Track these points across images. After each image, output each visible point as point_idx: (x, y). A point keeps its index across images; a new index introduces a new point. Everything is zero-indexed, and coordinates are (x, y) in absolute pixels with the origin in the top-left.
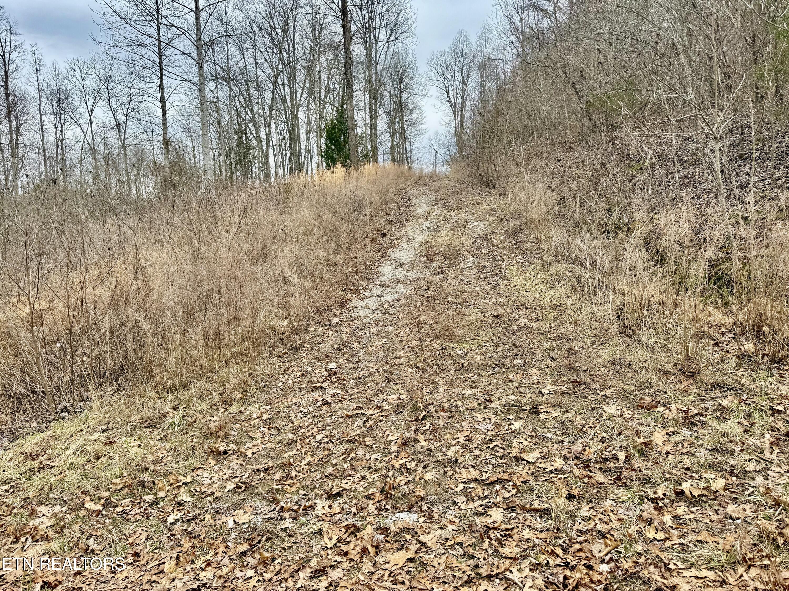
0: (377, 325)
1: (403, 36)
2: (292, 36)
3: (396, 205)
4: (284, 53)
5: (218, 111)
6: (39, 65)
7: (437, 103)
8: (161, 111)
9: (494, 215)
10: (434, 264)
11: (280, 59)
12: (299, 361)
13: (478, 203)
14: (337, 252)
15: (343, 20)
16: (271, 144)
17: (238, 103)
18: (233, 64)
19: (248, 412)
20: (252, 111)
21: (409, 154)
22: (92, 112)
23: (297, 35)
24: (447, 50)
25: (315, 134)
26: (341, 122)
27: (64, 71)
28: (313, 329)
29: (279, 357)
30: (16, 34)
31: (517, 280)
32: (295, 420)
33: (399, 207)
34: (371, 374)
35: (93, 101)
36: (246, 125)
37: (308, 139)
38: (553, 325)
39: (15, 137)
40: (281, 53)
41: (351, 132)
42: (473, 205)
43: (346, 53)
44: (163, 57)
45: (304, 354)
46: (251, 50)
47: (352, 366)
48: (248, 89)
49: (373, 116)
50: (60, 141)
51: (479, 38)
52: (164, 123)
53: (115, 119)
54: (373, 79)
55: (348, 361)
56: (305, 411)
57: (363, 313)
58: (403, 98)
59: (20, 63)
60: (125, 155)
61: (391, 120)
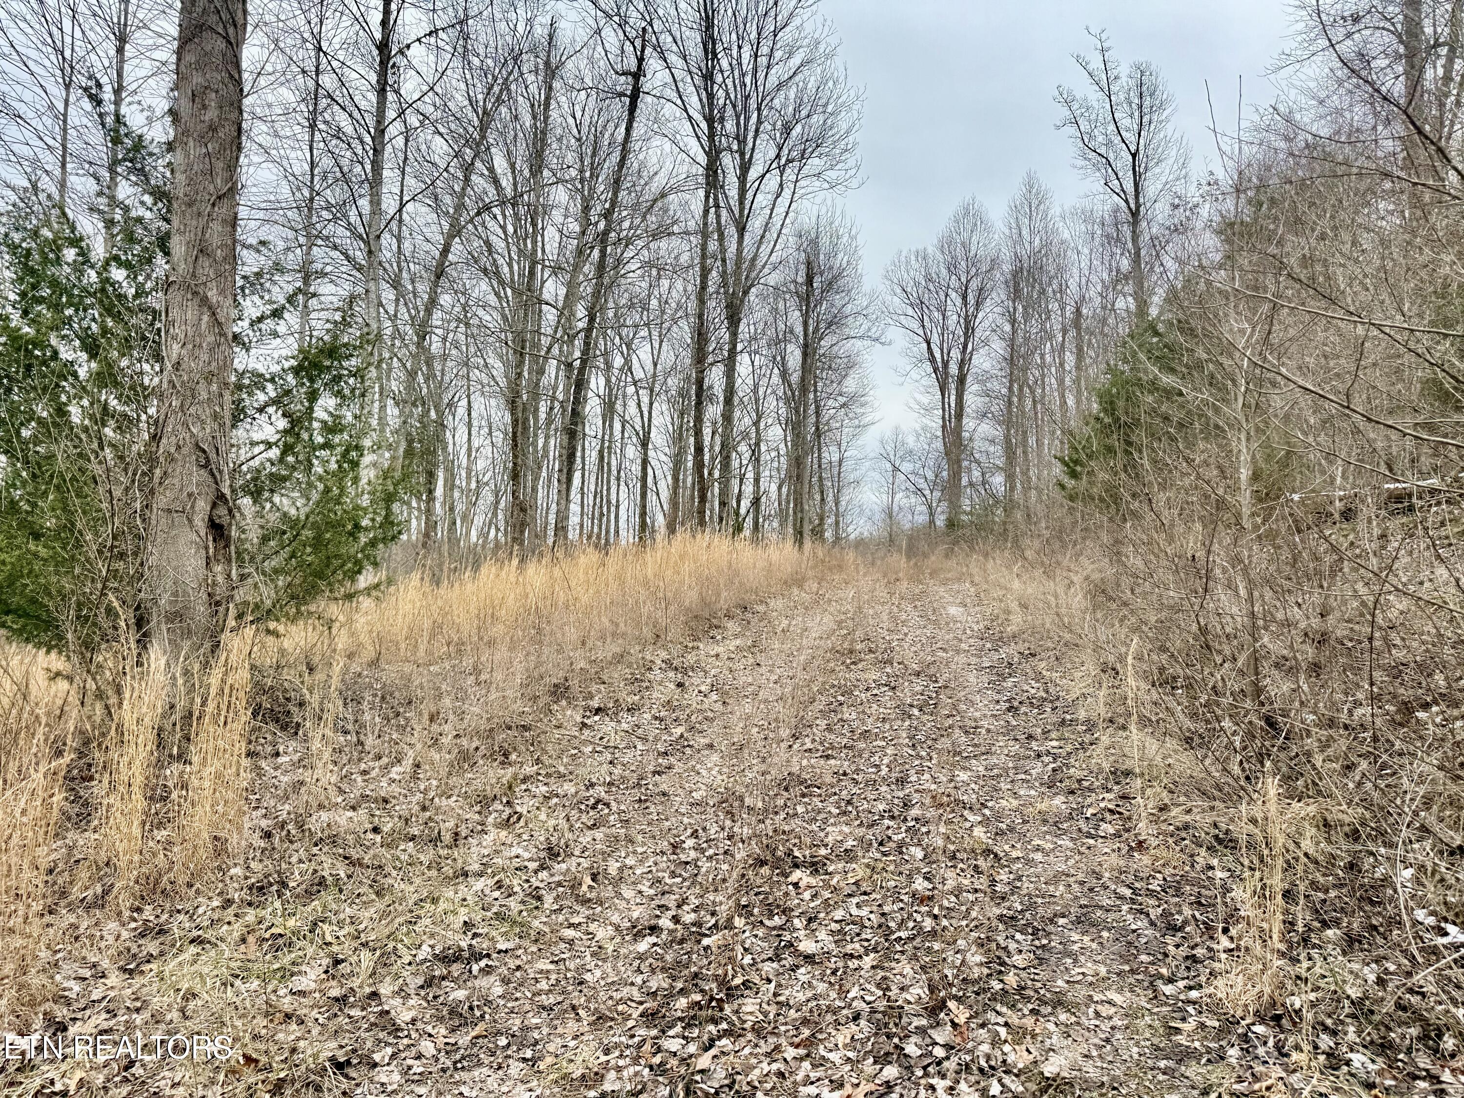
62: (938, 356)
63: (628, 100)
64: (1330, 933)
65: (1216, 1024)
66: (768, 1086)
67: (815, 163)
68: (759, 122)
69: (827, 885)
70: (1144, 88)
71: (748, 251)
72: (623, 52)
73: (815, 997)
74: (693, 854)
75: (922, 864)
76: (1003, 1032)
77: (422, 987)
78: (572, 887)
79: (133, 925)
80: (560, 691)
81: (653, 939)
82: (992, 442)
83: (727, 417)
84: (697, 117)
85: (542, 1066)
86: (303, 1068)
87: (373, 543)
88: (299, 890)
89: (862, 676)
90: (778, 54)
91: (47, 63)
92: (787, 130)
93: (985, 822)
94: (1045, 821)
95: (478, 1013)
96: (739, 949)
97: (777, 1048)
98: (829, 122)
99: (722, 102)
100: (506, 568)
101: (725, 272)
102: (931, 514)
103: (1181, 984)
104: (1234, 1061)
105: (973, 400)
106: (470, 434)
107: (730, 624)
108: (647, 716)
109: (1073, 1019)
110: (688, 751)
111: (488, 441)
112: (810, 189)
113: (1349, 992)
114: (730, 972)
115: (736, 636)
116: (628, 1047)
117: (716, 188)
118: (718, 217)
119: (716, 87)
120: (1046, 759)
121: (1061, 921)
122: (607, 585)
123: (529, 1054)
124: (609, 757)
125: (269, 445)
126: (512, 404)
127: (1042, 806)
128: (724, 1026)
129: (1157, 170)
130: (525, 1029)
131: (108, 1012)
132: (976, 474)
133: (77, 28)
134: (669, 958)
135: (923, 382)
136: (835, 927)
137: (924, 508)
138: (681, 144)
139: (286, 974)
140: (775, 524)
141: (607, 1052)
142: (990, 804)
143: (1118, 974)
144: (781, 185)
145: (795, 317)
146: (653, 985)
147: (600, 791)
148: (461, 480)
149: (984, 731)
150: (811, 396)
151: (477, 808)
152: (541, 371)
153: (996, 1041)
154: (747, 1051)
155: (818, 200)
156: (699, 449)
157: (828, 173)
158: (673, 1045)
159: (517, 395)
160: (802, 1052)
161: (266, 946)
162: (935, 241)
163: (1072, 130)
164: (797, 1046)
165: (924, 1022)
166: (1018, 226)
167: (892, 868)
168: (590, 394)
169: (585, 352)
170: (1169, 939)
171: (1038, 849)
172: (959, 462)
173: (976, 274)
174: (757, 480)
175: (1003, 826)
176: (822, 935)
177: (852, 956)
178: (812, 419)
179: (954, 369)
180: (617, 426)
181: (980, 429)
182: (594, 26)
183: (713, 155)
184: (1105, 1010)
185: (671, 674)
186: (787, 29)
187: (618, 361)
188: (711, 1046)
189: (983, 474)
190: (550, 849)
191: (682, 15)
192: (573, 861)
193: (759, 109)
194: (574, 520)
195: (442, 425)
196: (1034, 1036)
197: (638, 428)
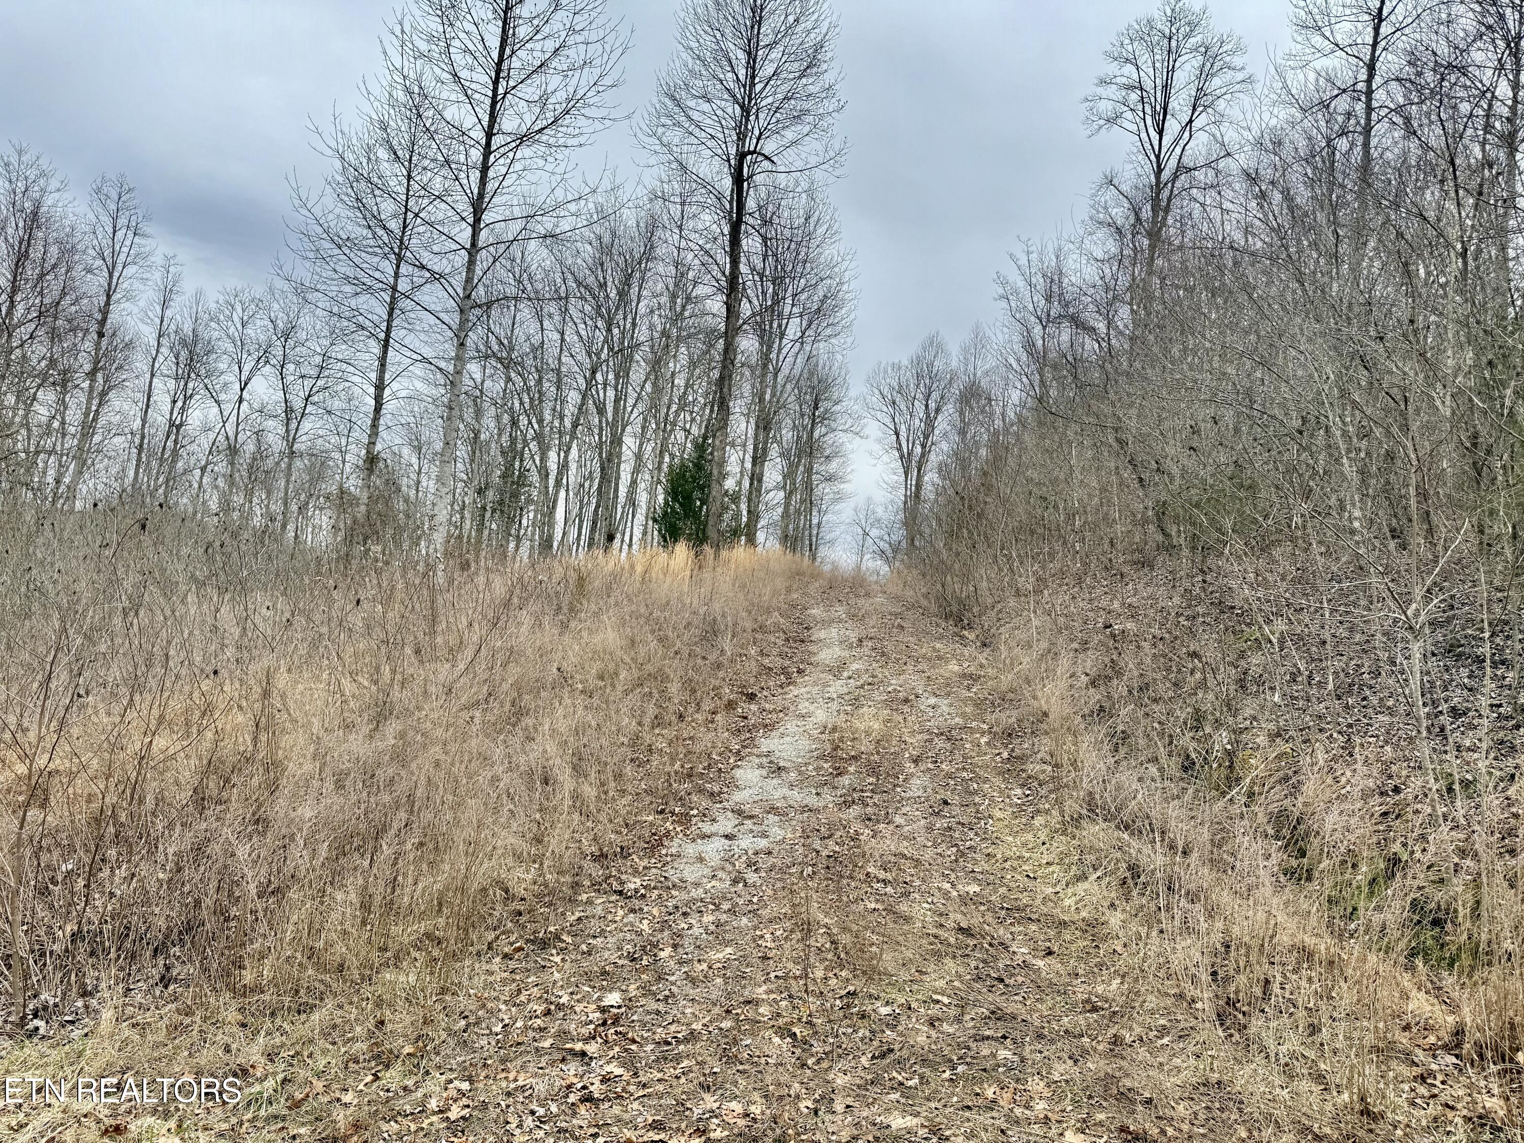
0: (717, 907)
1: (828, 331)
2: (634, 304)
3: (783, 636)
4: (616, 331)
5: (479, 414)
6: (171, 290)
7: (877, 448)
8: (373, 402)
9: (969, 689)
10: (845, 780)
11: (606, 341)
12: (545, 976)
13: (939, 658)
14: (658, 722)
15: (728, 296)
16: (564, 481)
17: (517, 404)
18: (522, 338)
19: (419, 1094)
20: (540, 421)
21: (815, 532)
22: (246, 384)
23: (641, 304)
24: (905, 362)
25: (647, 477)
26: (698, 467)
27: (213, 306)
28: (584, 897)
29: (506, 956)
30: (144, 236)
31: (1011, 845)
32: (517, 1132)
33: (787, 640)
34: (692, 1037)
35: (253, 363)
36: (526, 443)
37: (634, 482)
38: (1081, 972)
39: (94, 408)
40: (609, 330)
41: (714, 485)
42: (930, 660)
43: (726, 350)
44: (397, 312)
45: (558, 959)
46: (557, 318)
47: (654, 1006)
48: (539, 381)
49: (759, 459)
50: (175, 427)
51: (965, 350)
52: (375, 425)
53: (286, 401)
54: (768, 397)
55: (646, 991)
56: (541, 1111)
57: (691, 873)
58: (816, 434)
59: (137, 285)
60: (289, 466)
61: (790, 465)
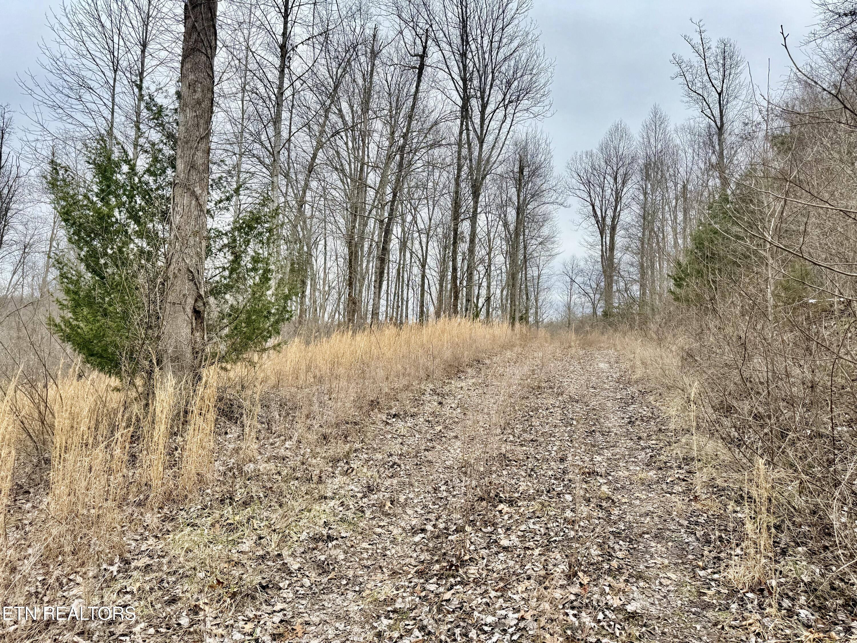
62: (599, 213)
63: (417, 71)
64: (800, 549)
65: (727, 592)
66: (480, 609)
67: (525, 103)
68: (493, 80)
69: (517, 512)
70: (726, 54)
71: (485, 154)
72: (415, 43)
73: (508, 568)
74: (445, 494)
75: (571, 504)
76: (607, 589)
77: (303, 553)
78: (380, 507)
79: (159, 515)
80: (374, 404)
81: (422, 535)
82: (632, 265)
83: (471, 251)
84: (457, 78)
85: (364, 594)
86: (246, 587)
87: (277, 322)
88: (240, 502)
89: (545, 402)
90: (504, 41)
91: (106, 59)
92: (509, 84)
93: (609, 483)
94: (643, 484)
95: (331, 567)
96: (468, 542)
97: (486, 591)
98: (534, 79)
99: (471, 69)
100: (345, 336)
101: (471, 166)
102: (594, 308)
103: (709, 571)
104: (734, 611)
105: (620, 241)
106: (325, 259)
107: (469, 370)
108: (422, 420)
109: (647, 585)
110: (444, 439)
111: (335, 264)
112: (522, 118)
113: (804, 578)
114: (463, 553)
115: (473, 377)
116: (408, 587)
117: (467, 119)
118: (468, 135)
119: (468, 61)
120: (648, 451)
121: (646, 536)
122: (400, 346)
123: (357, 589)
124: (401, 441)
125: (224, 269)
126: (349, 244)
127: (642, 475)
128: (459, 579)
129: (734, 103)
130: (355, 576)
131: (150, 557)
132: (622, 284)
133: (121, 40)
134: (431, 545)
135: (589, 229)
136: (520, 533)
137: (590, 304)
138: (448, 94)
139: (235, 543)
140: (500, 312)
141: (397, 589)
142: (612, 474)
143: (675, 564)
144: (505, 116)
145: (513, 191)
146: (422, 557)
147: (395, 459)
148: (320, 286)
149: (613, 434)
150: (522, 237)
151: (331, 464)
152: (365, 225)
153: (603, 593)
154: (470, 592)
155: (527, 124)
156: (455, 269)
157: (533, 108)
158: (432, 587)
159: (352, 238)
160: (499, 594)
161: (224, 529)
162: (598, 146)
163: (682, 80)
164: (497, 591)
165: (565, 582)
166: (648, 137)
167: (554, 505)
168: (393, 237)
169: (391, 214)
170: (706, 548)
171: (637, 498)
172: (611, 277)
173: (623, 165)
174: (489, 287)
175: (619, 486)
176: (513, 537)
177: (528, 548)
178: (522, 251)
179: (608, 221)
180: (408, 255)
181: (624, 258)
182: (399, 29)
183: (466, 99)
184: (665, 582)
185: (436, 397)
186: (510, 26)
187: (409, 218)
188: (451, 589)
189: (626, 285)
190: (369, 487)
191: (449, 20)
192: (381, 495)
193: (493, 73)
194: (382, 309)
195: (311, 255)
196: (624, 592)
197: (420, 256)
